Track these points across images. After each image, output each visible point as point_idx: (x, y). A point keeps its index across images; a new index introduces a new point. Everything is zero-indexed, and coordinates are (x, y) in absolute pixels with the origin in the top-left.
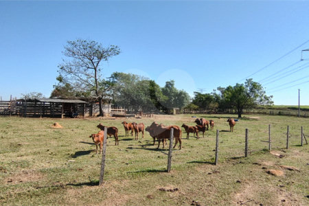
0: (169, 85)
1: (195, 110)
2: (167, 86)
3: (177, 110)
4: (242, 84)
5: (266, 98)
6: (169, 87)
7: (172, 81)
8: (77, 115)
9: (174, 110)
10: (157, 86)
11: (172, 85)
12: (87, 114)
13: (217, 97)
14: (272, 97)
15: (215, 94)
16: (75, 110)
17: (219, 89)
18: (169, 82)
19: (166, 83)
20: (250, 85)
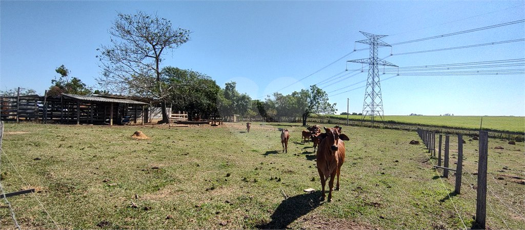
0: (230, 87)
1: (254, 117)
2: (227, 88)
3: (237, 117)
4: (308, 90)
5: (329, 105)
6: (230, 90)
7: (234, 83)
8: (128, 121)
9: (235, 117)
10: (218, 87)
11: (234, 87)
12: (140, 120)
13: (273, 104)
14: (335, 104)
15: (269, 100)
16: (124, 113)
17: (276, 95)
18: (230, 84)
19: (226, 84)
20: (315, 92)
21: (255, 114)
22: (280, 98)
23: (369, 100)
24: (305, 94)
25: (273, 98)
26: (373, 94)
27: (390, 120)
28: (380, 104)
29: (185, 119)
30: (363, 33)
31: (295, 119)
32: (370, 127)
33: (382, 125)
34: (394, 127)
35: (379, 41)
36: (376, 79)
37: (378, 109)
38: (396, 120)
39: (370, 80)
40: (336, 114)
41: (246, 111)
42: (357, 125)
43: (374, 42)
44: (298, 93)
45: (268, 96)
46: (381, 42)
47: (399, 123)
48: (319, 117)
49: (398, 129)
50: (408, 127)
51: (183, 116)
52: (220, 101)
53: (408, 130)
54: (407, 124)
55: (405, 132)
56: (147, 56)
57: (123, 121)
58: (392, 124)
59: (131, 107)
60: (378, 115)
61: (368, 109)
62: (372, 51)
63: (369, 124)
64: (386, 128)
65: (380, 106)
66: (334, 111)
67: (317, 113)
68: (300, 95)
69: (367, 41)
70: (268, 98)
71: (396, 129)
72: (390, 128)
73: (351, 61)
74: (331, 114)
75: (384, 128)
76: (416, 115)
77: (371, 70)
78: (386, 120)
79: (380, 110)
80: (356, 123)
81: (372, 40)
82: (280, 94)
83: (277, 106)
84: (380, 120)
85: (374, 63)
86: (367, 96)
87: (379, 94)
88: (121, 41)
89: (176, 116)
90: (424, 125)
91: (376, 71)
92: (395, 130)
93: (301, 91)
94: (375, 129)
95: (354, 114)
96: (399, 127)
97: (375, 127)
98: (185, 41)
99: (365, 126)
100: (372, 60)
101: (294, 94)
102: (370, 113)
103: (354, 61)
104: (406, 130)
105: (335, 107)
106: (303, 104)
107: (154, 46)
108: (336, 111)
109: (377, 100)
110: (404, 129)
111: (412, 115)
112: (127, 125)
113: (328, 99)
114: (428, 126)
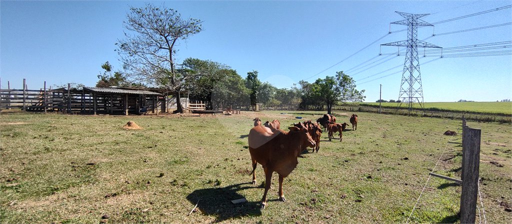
0: (252, 76)
2: (249, 78)
3: (260, 107)
4: (332, 77)
5: (356, 92)
6: (251, 79)
7: (256, 72)
8: (146, 111)
9: (257, 106)
10: (239, 77)
11: (255, 77)
12: (158, 110)
13: (299, 92)
14: (363, 91)
15: (296, 88)
16: (142, 104)
17: (301, 83)
18: (251, 73)
19: (248, 74)
20: (341, 78)
21: (279, 102)
22: (306, 86)
23: (406, 86)
24: (330, 81)
25: (299, 87)
26: (411, 80)
27: (433, 107)
28: (419, 90)
29: (202, 109)
30: (400, 13)
31: (323, 107)
32: (406, 115)
33: (419, 113)
34: (434, 114)
35: (419, 21)
36: (415, 63)
37: (417, 95)
38: (440, 107)
39: (408, 65)
40: (364, 101)
41: (268, 100)
42: (391, 113)
43: (413, 23)
44: (322, 81)
45: (294, 84)
46: (421, 21)
47: (443, 111)
48: (346, 105)
49: (440, 117)
50: (450, 115)
51: (200, 106)
52: (240, 90)
53: (452, 118)
54: (453, 111)
55: (447, 120)
56: (161, 48)
57: (141, 111)
58: (434, 112)
59: (149, 98)
60: (417, 102)
61: (405, 95)
62: (410, 33)
63: (406, 111)
64: (425, 116)
65: (420, 93)
66: (362, 98)
67: (344, 101)
68: (324, 83)
69: (404, 22)
70: (294, 86)
71: (437, 117)
72: (430, 116)
73: (385, 45)
74: (358, 101)
75: (422, 116)
76: (465, 101)
77: (409, 53)
78: (426, 107)
79: (419, 96)
80: (390, 110)
81: (411, 20)
82: (305, 82)
83: (303, 94)
84: (419, 107)
85: (412, 45)
86: (404, 81)
87: (419, 79)
88: (134, 35)
89: (193, 106)
90: (474, 113)
91: (415, 54)
92: (434, 119)
93: (325, 78)
94: (411, 117)
95: (392, 101)
96: (440, 114)
97: (412, 115)
98: (198, 31)
99: (400, 115)
100: (410, 42)
101: (318, 82)
102: (407, 99)
103: (389, 45)
104: (449, 118)
105: (363, 94)
106: (327, 91)
107: (165, 38)
108: (364, 98)
109: (416, 86)
110: (447, 117)
111: (460, 101)
112: (145, 115)
113: (355, 86)
114: (479, 113)
